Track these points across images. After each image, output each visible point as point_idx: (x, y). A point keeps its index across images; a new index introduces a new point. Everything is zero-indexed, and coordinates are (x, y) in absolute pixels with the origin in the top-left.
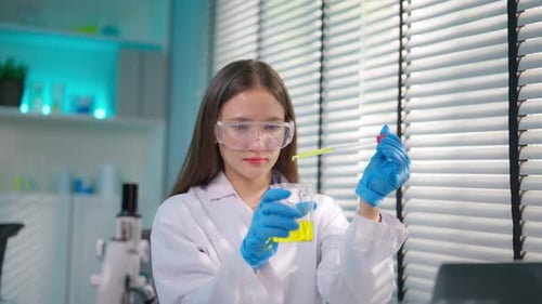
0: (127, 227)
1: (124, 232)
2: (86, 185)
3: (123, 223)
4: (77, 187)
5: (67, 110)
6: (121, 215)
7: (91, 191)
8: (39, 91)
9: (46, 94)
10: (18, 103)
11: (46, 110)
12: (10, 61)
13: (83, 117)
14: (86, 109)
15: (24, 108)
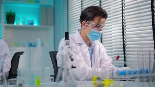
0: (67, 42)
1: (67, 43)
2: (33, 44)
3: (66, 41)
4: (31, 45)
5: (27, 24)
6: (65, 40)
7: (34, 46)
8: (19, 19)
9: (21, 20)
10: (13, 23)
11: (21, 24)
12: (11, 11)
13: (31, 26)
14: (32, 24)
15: (15, 24)
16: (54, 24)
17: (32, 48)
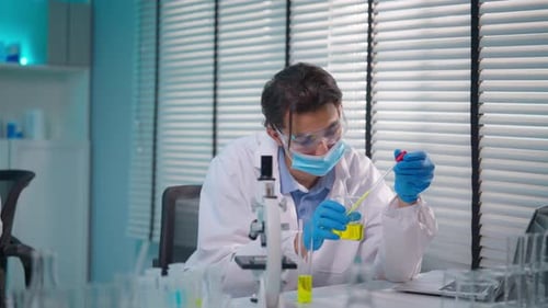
0: (270, 187)
1: (269, 191)
2: (18, 130)
3: (267, 185)
4: (9, 132)
7: (20, 136)
13: (12, 65)
14: (15, 58)
16: (92, 64)
17: (15, 142)
